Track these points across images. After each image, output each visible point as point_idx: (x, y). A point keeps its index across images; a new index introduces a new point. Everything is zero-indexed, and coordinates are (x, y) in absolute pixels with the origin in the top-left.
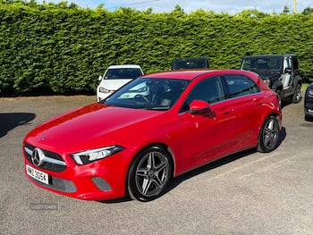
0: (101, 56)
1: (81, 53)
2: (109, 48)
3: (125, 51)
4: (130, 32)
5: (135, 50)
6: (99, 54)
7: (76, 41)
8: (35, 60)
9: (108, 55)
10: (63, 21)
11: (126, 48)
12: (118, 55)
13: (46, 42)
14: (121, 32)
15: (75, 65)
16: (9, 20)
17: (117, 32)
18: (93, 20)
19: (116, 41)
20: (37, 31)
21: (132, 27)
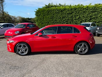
0: (85, 20)
1: (79, 19)
2: (88, 17)
3: (93, 18)
4: (96, 12)
5: (97, 18)
6: (84, 19)
7: (78, 16)
8: (67, 21)
9: (87, 19)
10: (75, 10)
11: (94, 17)
12: (91, 19)
13: (69, 16)
14: (92, 12)
15: (77, 23)
16: (62, 11)
17: (91, 12)
18: (84, 9)
19: (91, 15)
20: (68, 14)
21: (97, 10)
